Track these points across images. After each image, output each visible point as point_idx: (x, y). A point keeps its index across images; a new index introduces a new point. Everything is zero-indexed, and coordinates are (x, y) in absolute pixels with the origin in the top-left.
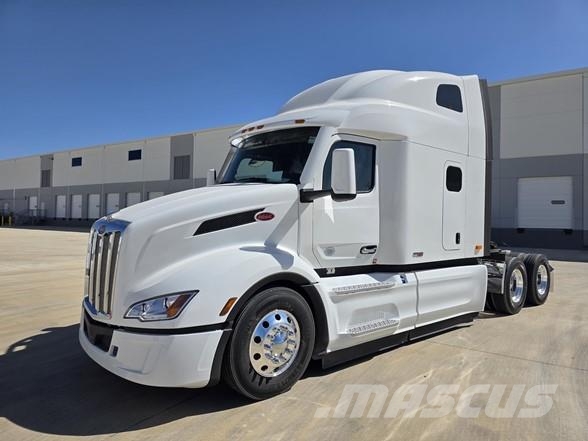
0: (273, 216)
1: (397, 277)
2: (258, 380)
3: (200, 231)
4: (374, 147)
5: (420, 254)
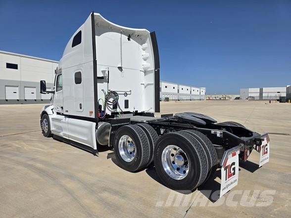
5: (67, 111)
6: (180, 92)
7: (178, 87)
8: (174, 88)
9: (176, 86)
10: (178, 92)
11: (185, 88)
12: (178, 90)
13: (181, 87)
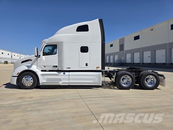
0: (32, 60)
1: (62, 73)
2: (24, 86)
3: (22, 63)
4: (57, 45)
5: (70, 68)
6: (12, 58)
7: (12, 54)
8: (8, 54)
9: (10, 53)
10: (12, 57)
11: (16, 54)
12: (12, 56)
13: (13, 54)
